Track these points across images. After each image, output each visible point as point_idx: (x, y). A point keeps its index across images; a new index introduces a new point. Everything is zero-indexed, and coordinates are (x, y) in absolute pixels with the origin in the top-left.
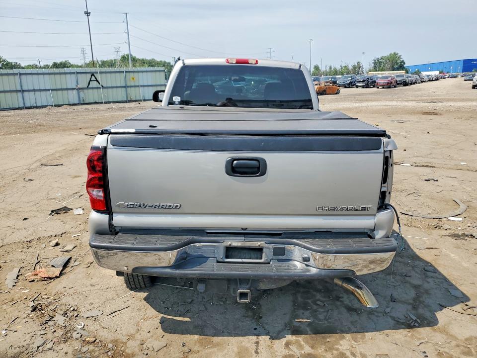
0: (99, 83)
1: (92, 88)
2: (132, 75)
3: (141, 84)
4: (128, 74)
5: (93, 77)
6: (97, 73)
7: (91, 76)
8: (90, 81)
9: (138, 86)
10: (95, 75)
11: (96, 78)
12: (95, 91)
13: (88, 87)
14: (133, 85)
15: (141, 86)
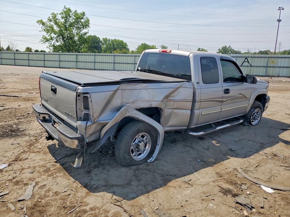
0: (249, 63)
1: (244, 66)
2: (273, 59)
3: (279, 65)
4: (270, 59)
5: (246, 60)
6: (249, 57)
7: (245, 59)
8: (244, 62)
9: (276, 67)
10: (248, 58)
11: (248, 61)
12: (246, 68)
13: (242, 65)
14: (272, 66)
15: (278, 67)
